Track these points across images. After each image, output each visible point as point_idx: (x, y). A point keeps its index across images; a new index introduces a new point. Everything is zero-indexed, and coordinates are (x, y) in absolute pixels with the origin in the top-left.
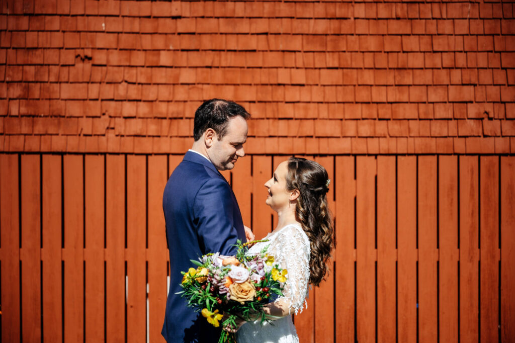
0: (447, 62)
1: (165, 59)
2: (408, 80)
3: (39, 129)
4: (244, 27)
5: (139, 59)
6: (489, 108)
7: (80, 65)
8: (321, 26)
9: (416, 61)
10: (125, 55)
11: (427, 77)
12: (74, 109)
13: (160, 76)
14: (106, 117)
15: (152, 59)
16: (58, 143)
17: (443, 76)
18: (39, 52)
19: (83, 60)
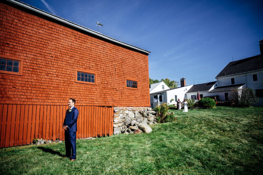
0: (73, 92)
1: (30, 88)
2: (68, 95)
3: (4, 99)
4: (43, 85)
5: (25, 88)
6: (78, 99)
7: (13, 89)
8: (56, 86)
9: (69, 92)
10: (22, 87)
11: (70, 94)
12: (12, 96)
13: (28, 91)
14: (18, 98)
15: (27, 88)
16: (8, 102)
17: (72, 94)
18: (4, 86)
19: (14, 88)
